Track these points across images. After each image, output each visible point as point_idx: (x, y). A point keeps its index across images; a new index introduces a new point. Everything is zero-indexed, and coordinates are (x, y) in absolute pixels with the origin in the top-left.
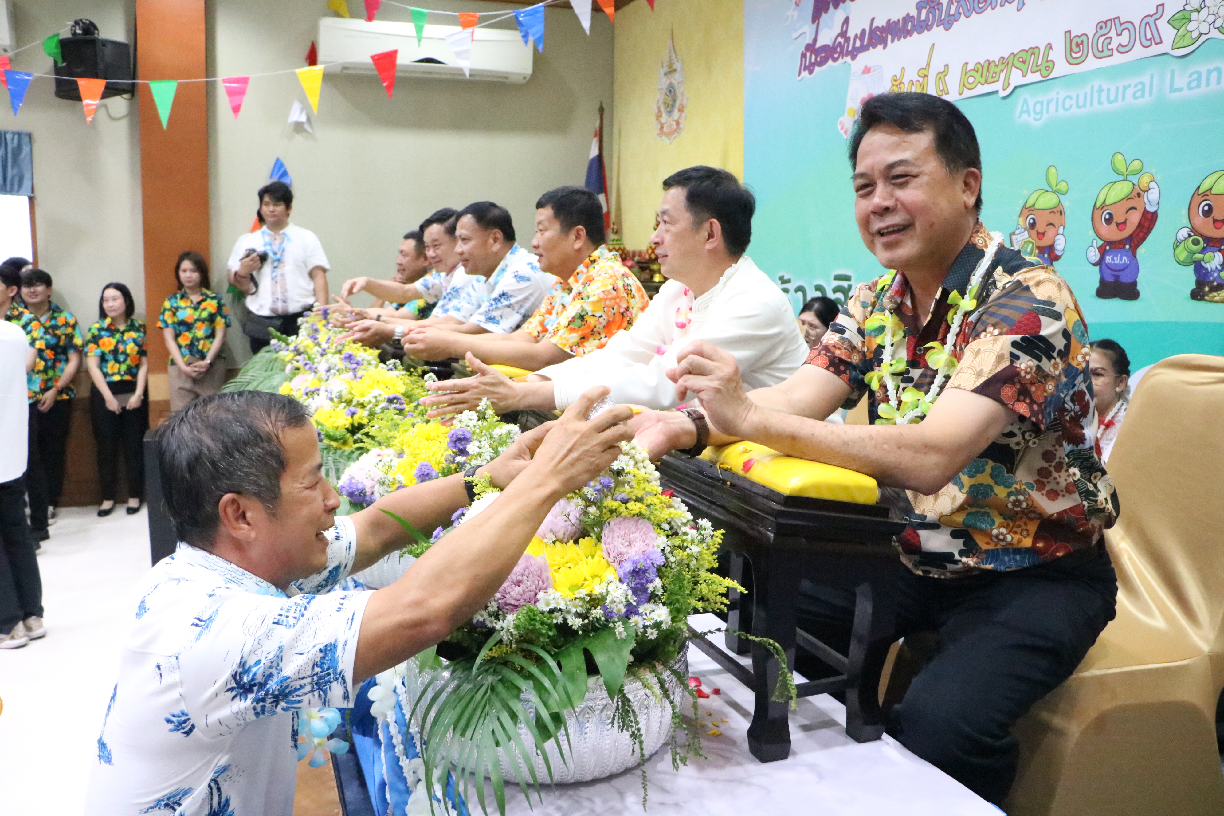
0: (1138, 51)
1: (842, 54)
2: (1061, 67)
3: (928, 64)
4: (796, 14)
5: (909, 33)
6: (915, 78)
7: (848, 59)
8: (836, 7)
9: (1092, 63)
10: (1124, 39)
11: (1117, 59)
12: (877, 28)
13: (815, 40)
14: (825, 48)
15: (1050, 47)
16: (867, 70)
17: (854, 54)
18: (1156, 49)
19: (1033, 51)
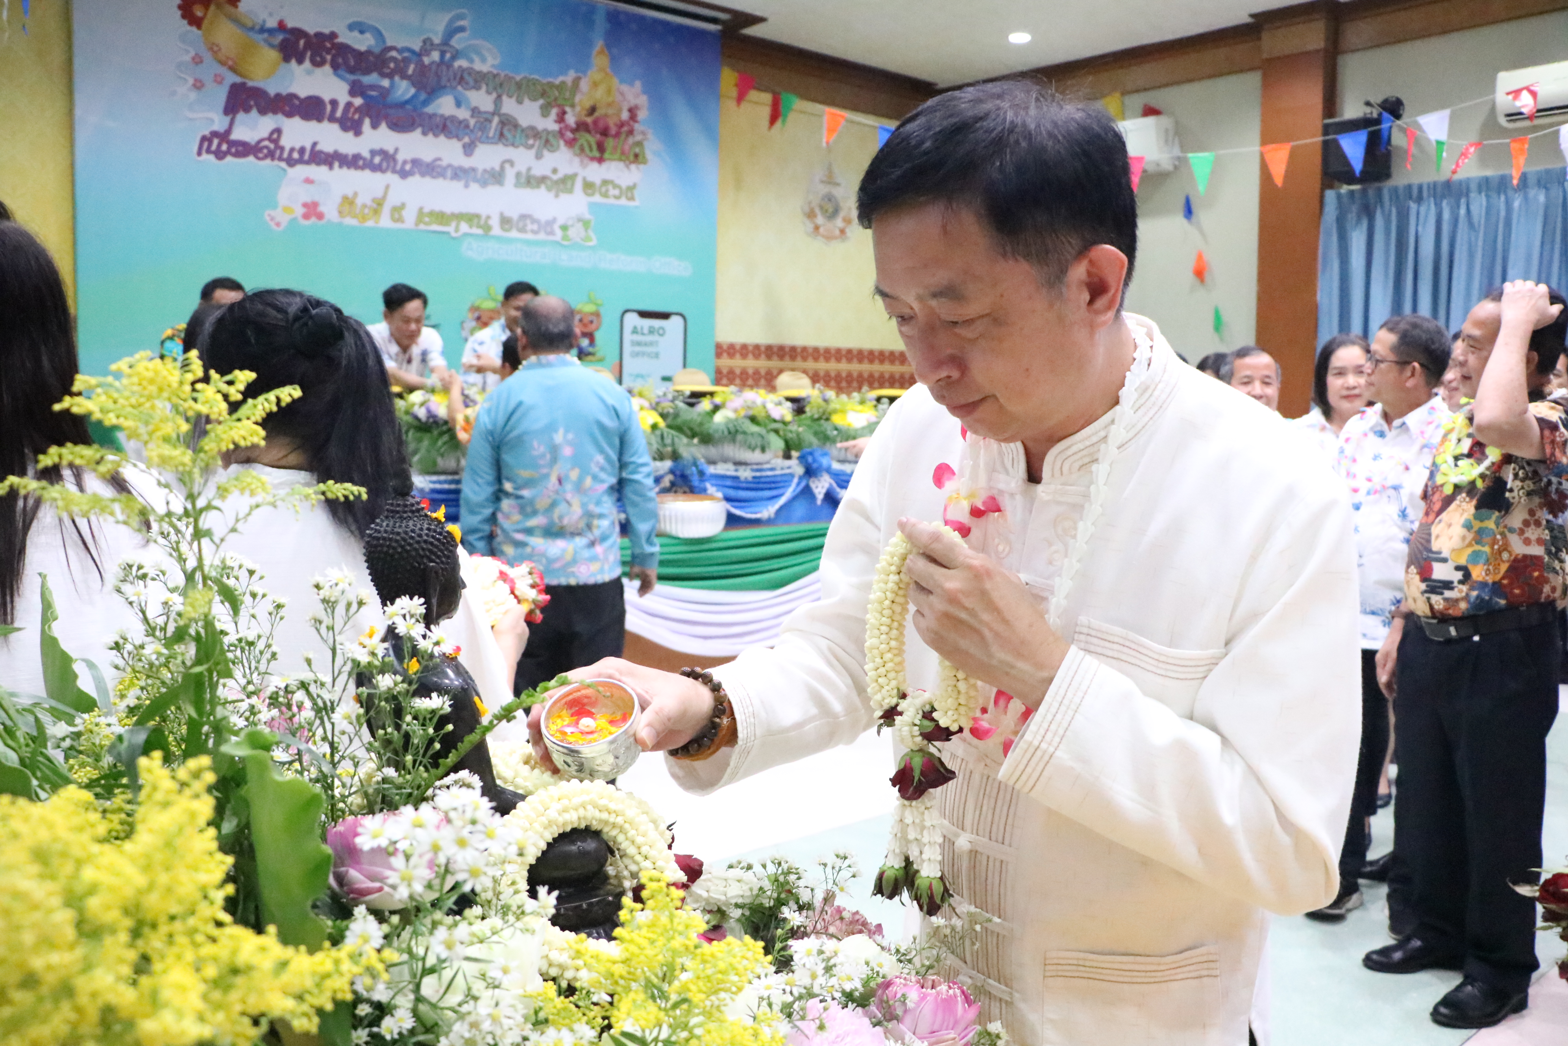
0: (542, 236)
1: (271, 155)
2: (496, 230)
3: (384, 197)
4: (193, 95)
5: (362, 168)
6: (369, 203)
7: (283, 165)
8: (263, 112)
9: (514, 234)
10: (535, 227)
11: (530, 236)
12: (321, 152)
13: (228, 131)
14: (244, 144)
15: (488, 217)
16: (308, 181)
17: (291, 163)
18: (551, 238)
19: (478, 216)
